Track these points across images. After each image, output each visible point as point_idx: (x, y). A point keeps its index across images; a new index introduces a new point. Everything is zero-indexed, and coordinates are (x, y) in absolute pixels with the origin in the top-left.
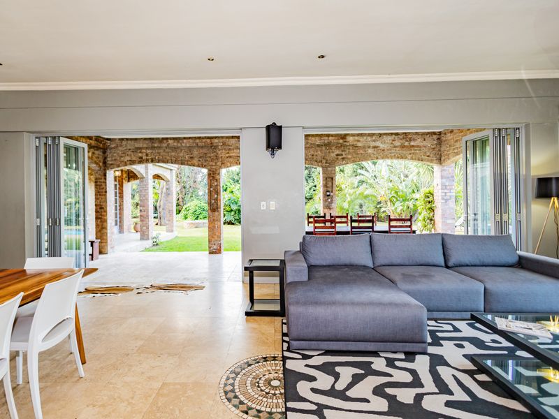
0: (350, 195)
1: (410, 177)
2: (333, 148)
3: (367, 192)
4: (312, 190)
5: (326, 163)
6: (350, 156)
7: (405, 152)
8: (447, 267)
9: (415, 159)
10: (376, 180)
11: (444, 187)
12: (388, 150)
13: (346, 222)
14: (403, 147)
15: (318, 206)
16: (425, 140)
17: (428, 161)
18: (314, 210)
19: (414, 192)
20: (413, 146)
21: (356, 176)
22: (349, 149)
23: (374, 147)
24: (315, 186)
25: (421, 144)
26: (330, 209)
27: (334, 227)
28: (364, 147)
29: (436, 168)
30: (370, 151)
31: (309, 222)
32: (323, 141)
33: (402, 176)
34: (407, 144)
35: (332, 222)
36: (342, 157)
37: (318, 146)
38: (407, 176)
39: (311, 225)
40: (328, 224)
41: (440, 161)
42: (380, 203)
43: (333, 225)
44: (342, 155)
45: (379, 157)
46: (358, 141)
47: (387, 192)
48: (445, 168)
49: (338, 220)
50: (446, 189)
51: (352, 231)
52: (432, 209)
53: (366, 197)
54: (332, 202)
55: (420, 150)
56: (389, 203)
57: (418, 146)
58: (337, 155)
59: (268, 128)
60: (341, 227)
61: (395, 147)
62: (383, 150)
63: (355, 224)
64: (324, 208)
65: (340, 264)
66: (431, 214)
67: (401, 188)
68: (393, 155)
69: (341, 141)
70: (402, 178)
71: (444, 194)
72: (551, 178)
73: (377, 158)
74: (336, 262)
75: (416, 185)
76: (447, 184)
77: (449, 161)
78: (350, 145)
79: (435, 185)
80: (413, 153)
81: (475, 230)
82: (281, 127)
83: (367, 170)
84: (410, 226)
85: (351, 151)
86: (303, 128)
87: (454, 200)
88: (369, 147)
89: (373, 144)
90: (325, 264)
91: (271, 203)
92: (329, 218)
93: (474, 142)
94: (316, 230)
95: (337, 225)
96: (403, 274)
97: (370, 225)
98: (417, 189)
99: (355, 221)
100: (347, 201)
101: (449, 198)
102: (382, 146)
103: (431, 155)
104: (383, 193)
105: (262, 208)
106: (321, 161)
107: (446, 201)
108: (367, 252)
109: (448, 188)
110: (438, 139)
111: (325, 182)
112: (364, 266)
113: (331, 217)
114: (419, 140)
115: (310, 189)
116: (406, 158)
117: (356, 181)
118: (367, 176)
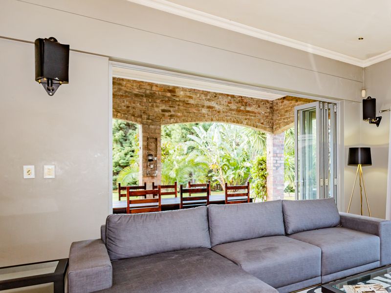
0: (178, 162)
1: (241, 146)
2: (158, 101)
3: (197, 160)
4: (128, 156)
5: (148, 119)
6: (179, 114)
7: (241, 117)
8: (287, 234)
9: (250, 125)
10: (208, 147)
11: (275, 155)
12: (224, 112)
13: (175, 193)
14: (238, 111)
15: (135, 174)
16: (259, 107)
17: (262, 128)
18: (131, 180)
19: (244, 161)
20: (248, 112)
21: (185, 141)
22: (179, 105)
23: (209, 107)
24: (133, 151)
25: (256, 111)
26: (153, 177)
27: (158, 200)
28: (197, 106)
29: (268, 135)
30: (204, 111)
31: (121, 196)
32: (143, 91)
33: (234, 144)
34: (242, 108)
35: (155, 193)
36: (170, 114)
37: (136, 95)
38: (238, 145)
39: (124, 199)
40: (150, 197)
41: (272, 129)
42: (210, 171)
43: (157, 197)
44: (170, 111)
45: (214, 119)
46: (190, 97)
47: (219, 160)
48: (277, 136)
49: (163, 191)
50: (277, 156)
51: (182, 204)
52: (264, 177)
53: (197, 165)
54: (155, 168)
55: (255, 116)
56: (220, 171)
57: (253, 112)
58: (163, 111)
59: (40, 44)
60: (167, 200)
61: (231, 110)
62: (219, 112)
63: (186, 195)
64: (144, 176)
65: (166, 249)
66: (264, 181)
67: (232, 156)
68: (229, 118)
69: (169, 94)
70: (234, 146)
71: (275, 162)
72: (357, 148)
73: (212, 120)
74: (160, 248)
75: (246, 153)
76: (278, 152)
77: (280, 130)
78: (180, 101)
79: (268, 153)
80: (249, 119)
81: (304, 195)
82: (66, 48)
83: (197, 136)
84: (247, 194)
85: (182, 108)
86: (111, 59)
87: (283, 167)
88: (203, 106)
89: (207, 103)
90: (142, 253)
91: (46, 167)
92: (151, 189)
93: (304, 112)
94: (131, 205)
95: (162, 197)
96: (247, 252)
97: (205, 194)
98: (247, 158)
99: (186, 191)
100: (174, 169)
101: (279, 165)
102: (217, 107)
103: (265, 123)
104: (215, 161)
105: (26, 176)
106: (141, 116)
107: (277, 168)
108: (204, 230)
109: (279, 155)
110: (271, 108)
111: (146, 144)
112: (199, 248)
113: (154, 187)
114: (254, 106)
115: (126, 154)
116: (242, 123)
117: (185, 146)
118: (197, 142)
